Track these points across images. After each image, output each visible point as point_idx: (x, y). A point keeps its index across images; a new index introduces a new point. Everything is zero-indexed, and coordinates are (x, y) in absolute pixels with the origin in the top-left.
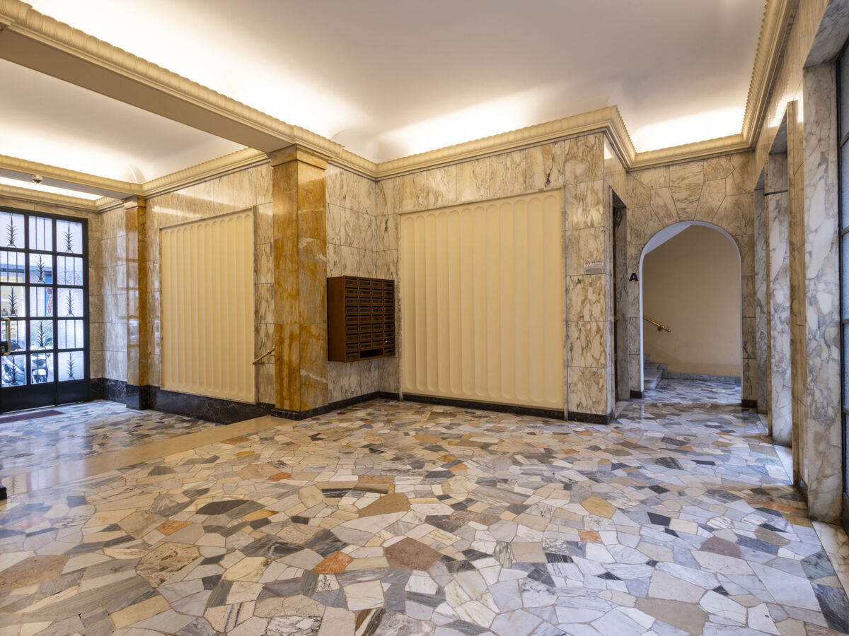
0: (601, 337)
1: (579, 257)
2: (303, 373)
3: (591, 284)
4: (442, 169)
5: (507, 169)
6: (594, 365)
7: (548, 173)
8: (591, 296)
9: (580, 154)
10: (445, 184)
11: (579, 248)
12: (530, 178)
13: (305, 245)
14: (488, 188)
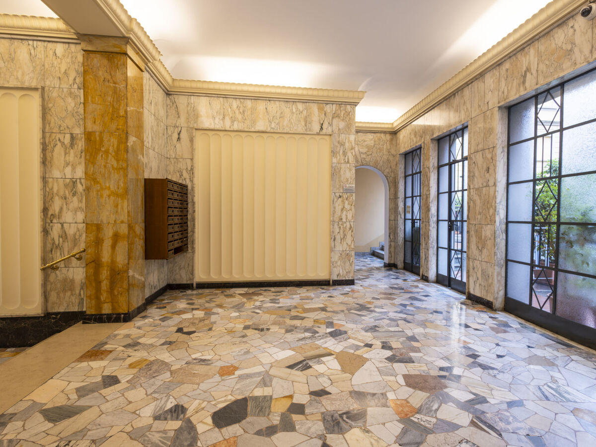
0: (352, 231)
1: (340, 181)
2: (131, 273)
3: (347, 199)
4: (238, 100)
5: (293, 113)
6: (348, 249)
7: (322, 123)
8: (347, 206)
9: (342, 115)
10: (240, 113)
11: (340, 175)
12: (310, 123)
13: (132, 143)
14: (278, 124)
